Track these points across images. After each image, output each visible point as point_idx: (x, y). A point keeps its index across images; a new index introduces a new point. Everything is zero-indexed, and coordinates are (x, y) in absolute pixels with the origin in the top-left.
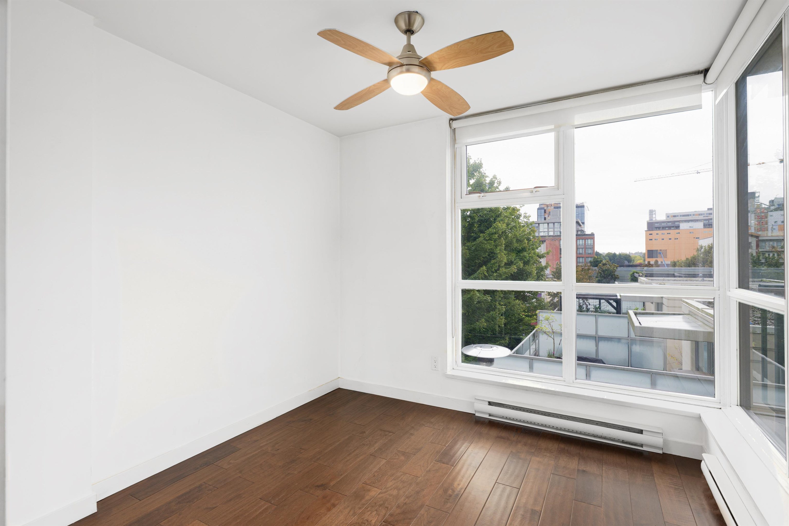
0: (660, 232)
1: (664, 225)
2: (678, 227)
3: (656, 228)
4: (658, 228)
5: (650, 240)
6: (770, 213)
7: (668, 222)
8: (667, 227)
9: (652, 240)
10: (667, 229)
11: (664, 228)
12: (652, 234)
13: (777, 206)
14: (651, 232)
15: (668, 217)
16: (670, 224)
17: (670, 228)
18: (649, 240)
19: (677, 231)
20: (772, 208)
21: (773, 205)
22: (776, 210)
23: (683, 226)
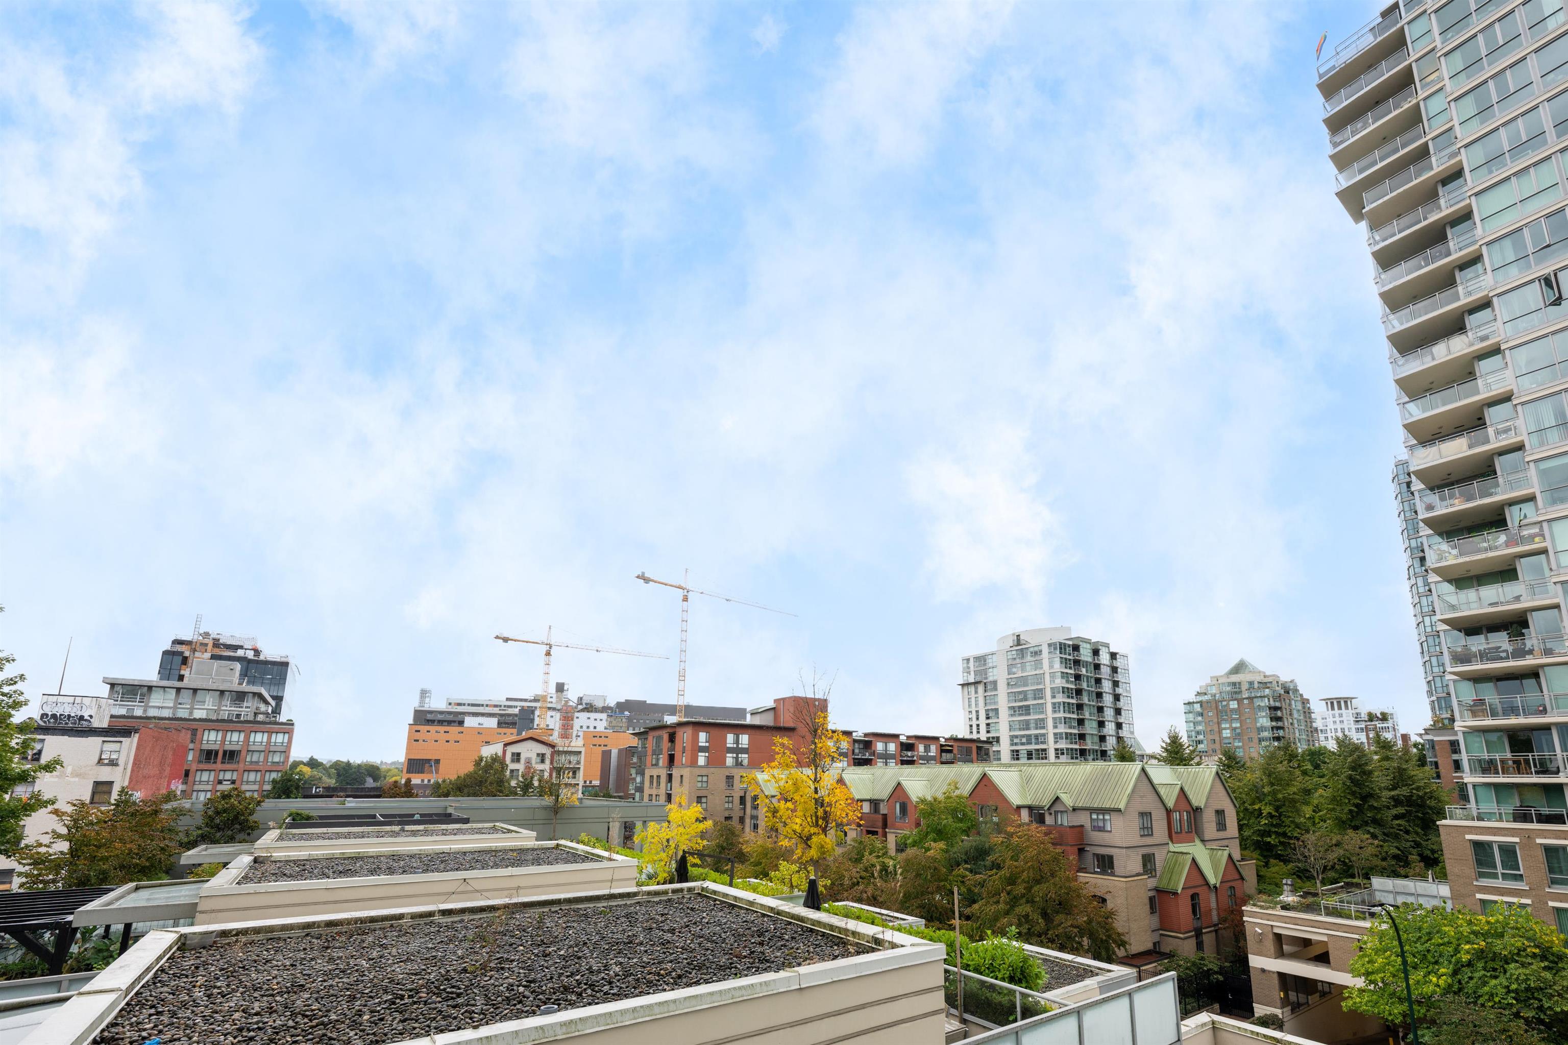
0: (434, 729)
1: (440, 717)
2: (461, 723)
3: (428, 721)
4: (430, 722)
5: (415, 741)
6: (577, 714)
7: (450, 713)
8: (445, 721)
9: (418, 741)
10: (444, 724)
11: (441, 722)
12: (419, 731)
13: (584, 706)
14: (418, 728)
15: (450, 704)
16: (451, 717)
17: (450, 723)
18: (413, 740)
19: (460, 729)
20: (580, 707)
21: (581, 704)
22: (582, 710)
23: (470, 722)
